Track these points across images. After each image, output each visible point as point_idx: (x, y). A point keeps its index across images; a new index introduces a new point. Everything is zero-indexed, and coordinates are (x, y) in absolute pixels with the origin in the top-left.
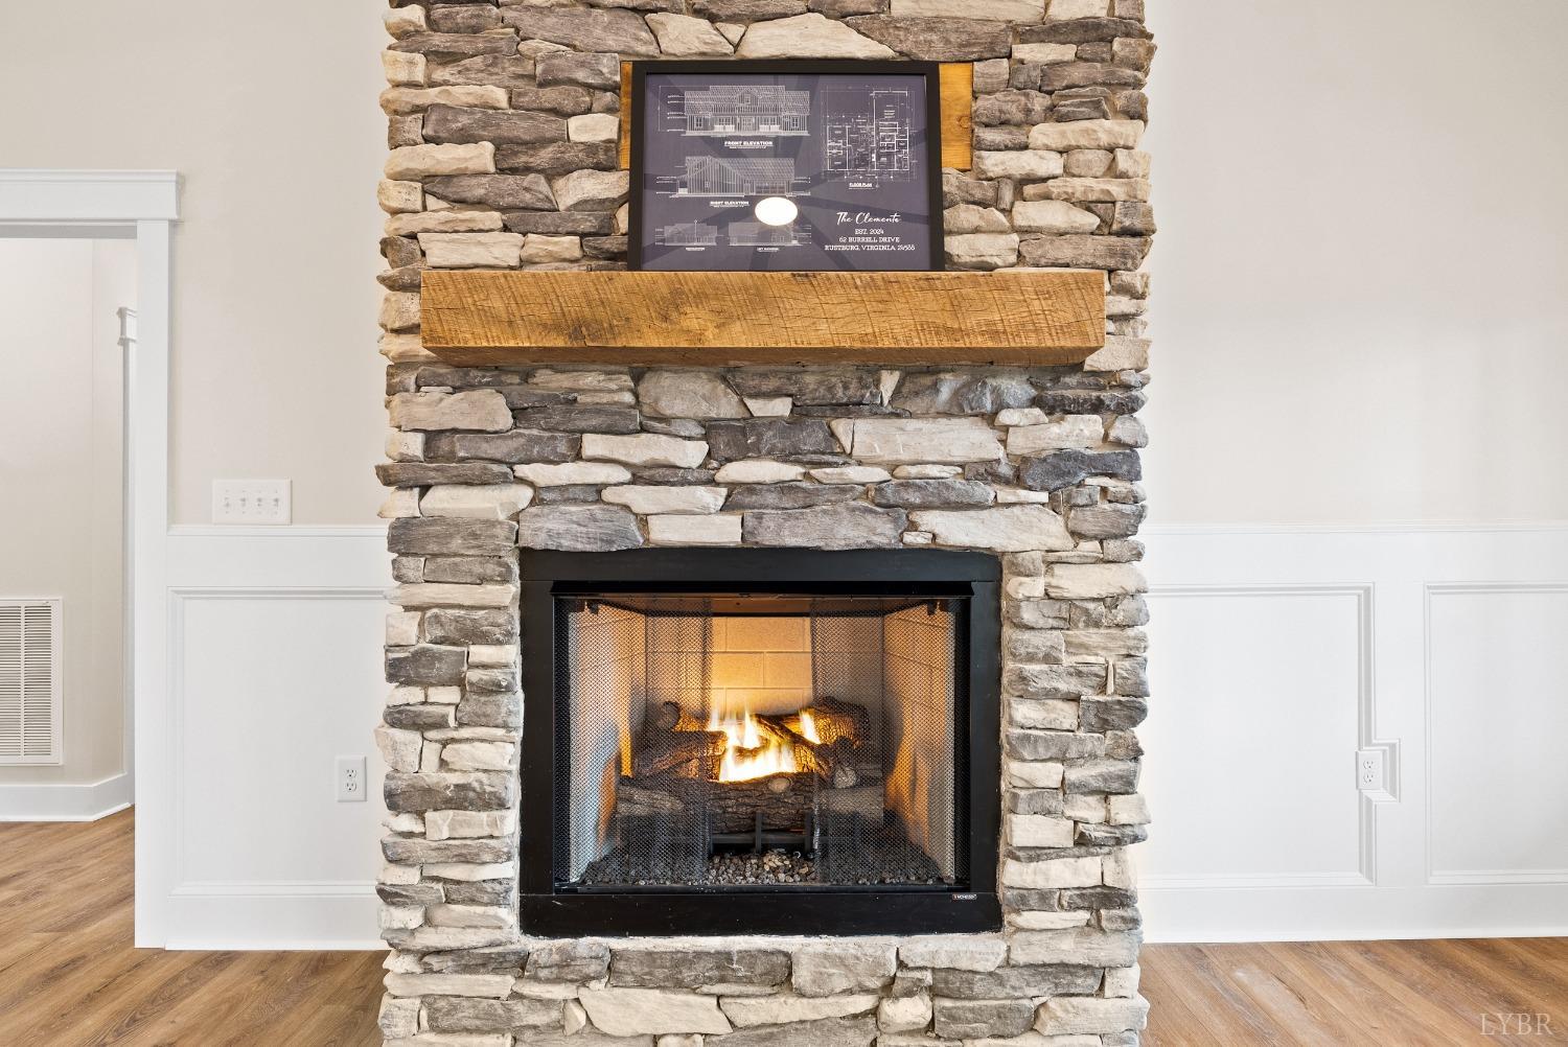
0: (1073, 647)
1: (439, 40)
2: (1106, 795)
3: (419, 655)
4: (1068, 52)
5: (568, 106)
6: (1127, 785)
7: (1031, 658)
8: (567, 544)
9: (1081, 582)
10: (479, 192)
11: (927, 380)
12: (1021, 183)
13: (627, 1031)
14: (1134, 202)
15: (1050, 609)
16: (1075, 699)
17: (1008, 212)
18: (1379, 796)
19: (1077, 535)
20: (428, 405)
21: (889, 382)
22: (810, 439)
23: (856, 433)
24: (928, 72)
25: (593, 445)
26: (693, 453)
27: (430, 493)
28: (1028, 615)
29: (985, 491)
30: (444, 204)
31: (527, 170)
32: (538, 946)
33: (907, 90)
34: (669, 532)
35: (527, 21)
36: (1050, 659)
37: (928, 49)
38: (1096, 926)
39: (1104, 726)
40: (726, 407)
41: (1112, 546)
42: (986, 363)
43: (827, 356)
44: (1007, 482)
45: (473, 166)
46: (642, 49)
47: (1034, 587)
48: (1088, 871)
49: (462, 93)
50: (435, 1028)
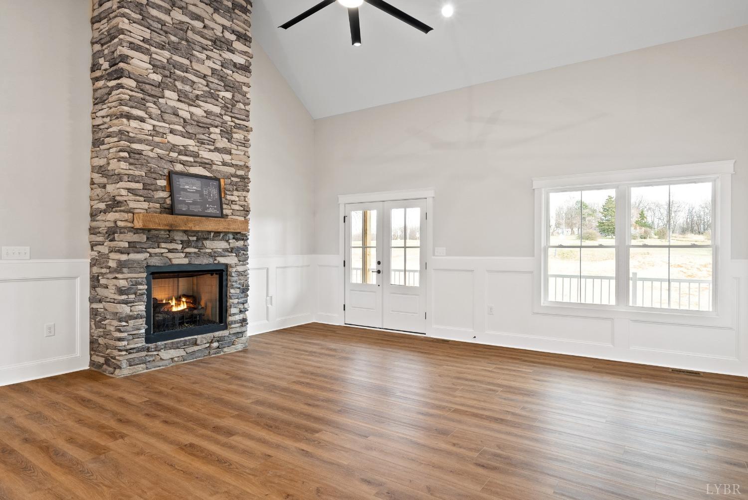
0: (240, 279)
1: (131, 161)
2: (243, 304)
3: (128, 288)
4: (239, 180)
5: (157, 178)
6: (246, 302)
7: (233, 282)
8: (157, 264)
9: (240, 269)
10: (141, 194)
11: (218, 234)
12: (232, 201)
13: (168, 358)
14: (248, 206)
15: (236, 273)
16: (239, 288)
17: (230, 206)
18: (270, 306)
19: (240, 261)
20: (130, 236)
21: (212, 234)
22: (200, 244)
23: (208, 243)
24: (219, 180)
25: (163, 245)
26: (180, 247)
27: (130, 254)
28: (233, 275)
29: (227, 254)
30: (131, 195)
31: (149, 189)
32: (152, 346)
33: (216, 183)
34: (175, 262)
35: (149, 160)
36: (236, 282)
37: (219, 176)
38: (242, 326)
39: (243, 292)
40: (185, 238)
41: (244, 262)
42: (226, 233)
43: (202, 232)
44: (229, 252)
45: (139, 188)
46: (171, 169)
47: (234, 270)
48: (241, 317)
49: (137, 173)
50: (130, 365)
